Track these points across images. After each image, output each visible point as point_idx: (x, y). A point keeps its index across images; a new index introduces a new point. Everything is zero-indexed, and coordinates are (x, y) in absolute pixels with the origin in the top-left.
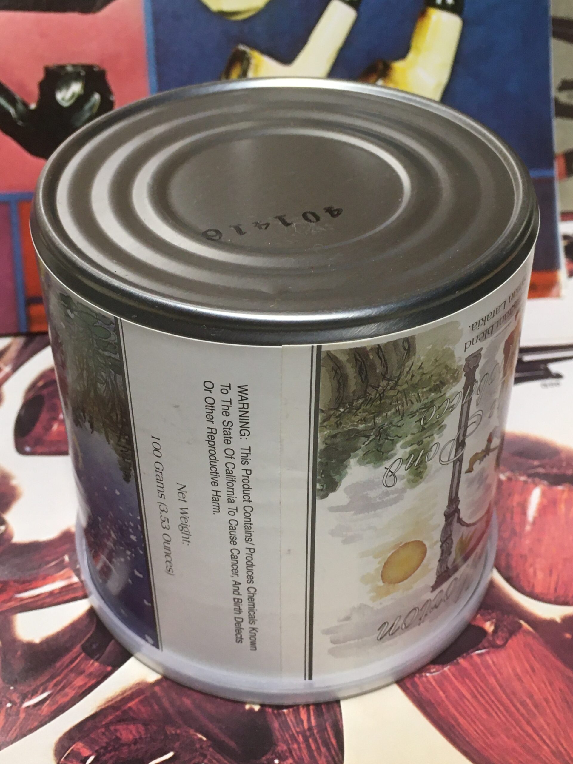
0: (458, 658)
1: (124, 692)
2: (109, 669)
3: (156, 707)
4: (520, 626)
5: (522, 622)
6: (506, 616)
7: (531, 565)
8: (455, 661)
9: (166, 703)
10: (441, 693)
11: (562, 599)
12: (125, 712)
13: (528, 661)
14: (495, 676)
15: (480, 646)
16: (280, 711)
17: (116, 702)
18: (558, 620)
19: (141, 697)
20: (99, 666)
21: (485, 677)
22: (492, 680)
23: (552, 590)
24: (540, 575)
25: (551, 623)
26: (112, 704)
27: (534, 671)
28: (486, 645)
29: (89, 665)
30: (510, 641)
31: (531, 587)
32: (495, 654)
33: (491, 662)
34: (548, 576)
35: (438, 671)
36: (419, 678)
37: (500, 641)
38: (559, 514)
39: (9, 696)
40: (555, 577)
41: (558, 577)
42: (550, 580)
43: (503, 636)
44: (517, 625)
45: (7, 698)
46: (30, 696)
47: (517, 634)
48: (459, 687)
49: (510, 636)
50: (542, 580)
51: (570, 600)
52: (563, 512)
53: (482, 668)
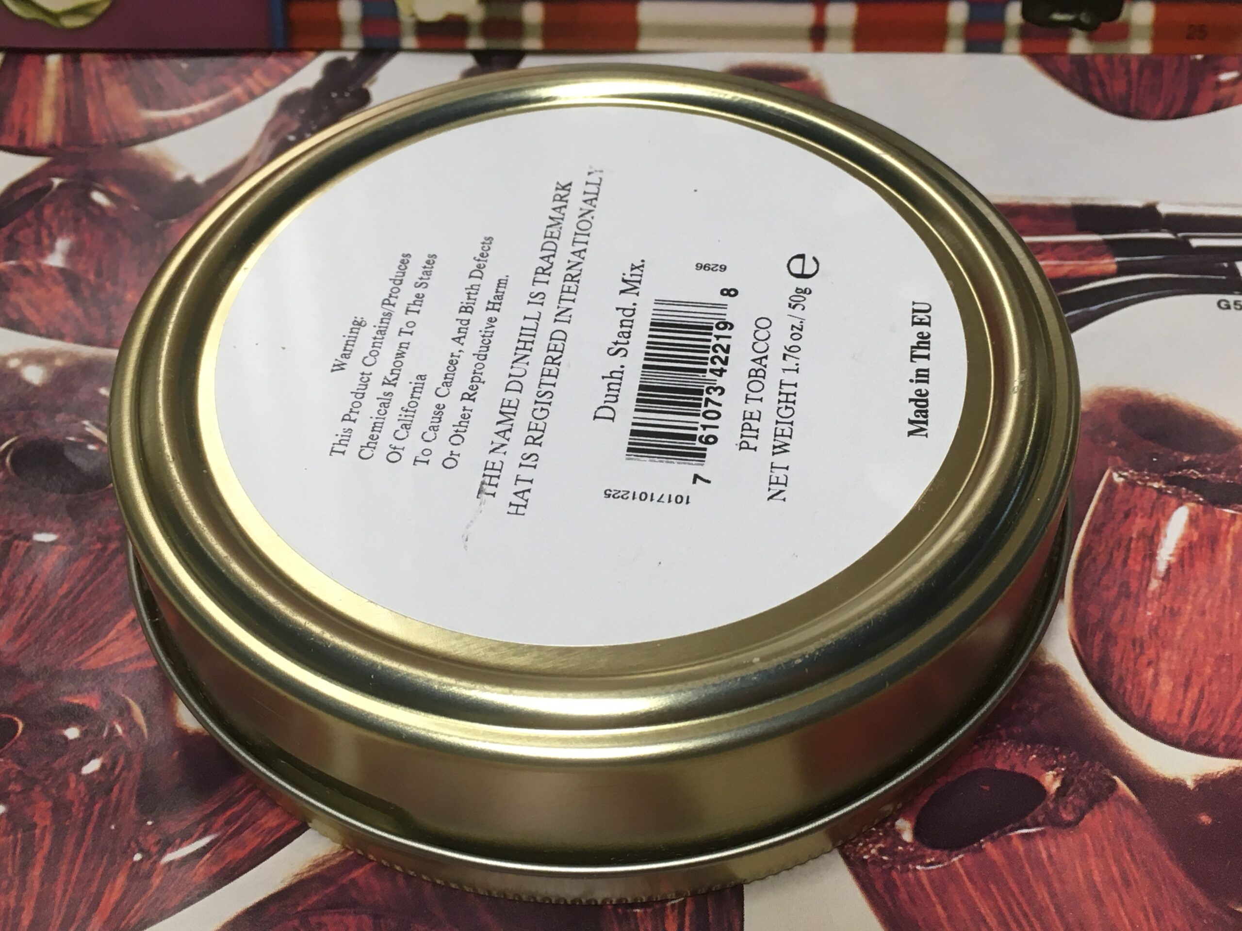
0: (982, 840)
4: (1114, 786)
5: (1116, 778)
6: (1086, 764)
7: (1149, 664)
8: (975, 845)
10: (939, 908)
13: (1119, 861)
14: (1049, 885)
15: (1028, 819)
16: (629, 911)
17: (329, 869)
18: (1190, 784)
22: (1043, 895)
23: (1185, 720)
24: (1166, 686)
26: (322, 870)
28: (1040, 819)
31: (1144, 707)
32: (1056, 839)
33: (1044, 855)
34: (1182, 690)
35: (939, 863)
36: (902, 872)
37: (1070, 813)
38: (1221, 562)
39: (141, 839)
40: (1194, 692)
41: (1202, 691)
42: (1185, 697)
43: (1075, 803)
44: (1107, 785)
45: (137, 842)
46: (178, 841)
47: (1105, 804)
48: (977, 900)
49: (1090, 807)
50: (1168, 696)
51: (1218, 745)
52: (1229, 558)
53: (1027, 866)
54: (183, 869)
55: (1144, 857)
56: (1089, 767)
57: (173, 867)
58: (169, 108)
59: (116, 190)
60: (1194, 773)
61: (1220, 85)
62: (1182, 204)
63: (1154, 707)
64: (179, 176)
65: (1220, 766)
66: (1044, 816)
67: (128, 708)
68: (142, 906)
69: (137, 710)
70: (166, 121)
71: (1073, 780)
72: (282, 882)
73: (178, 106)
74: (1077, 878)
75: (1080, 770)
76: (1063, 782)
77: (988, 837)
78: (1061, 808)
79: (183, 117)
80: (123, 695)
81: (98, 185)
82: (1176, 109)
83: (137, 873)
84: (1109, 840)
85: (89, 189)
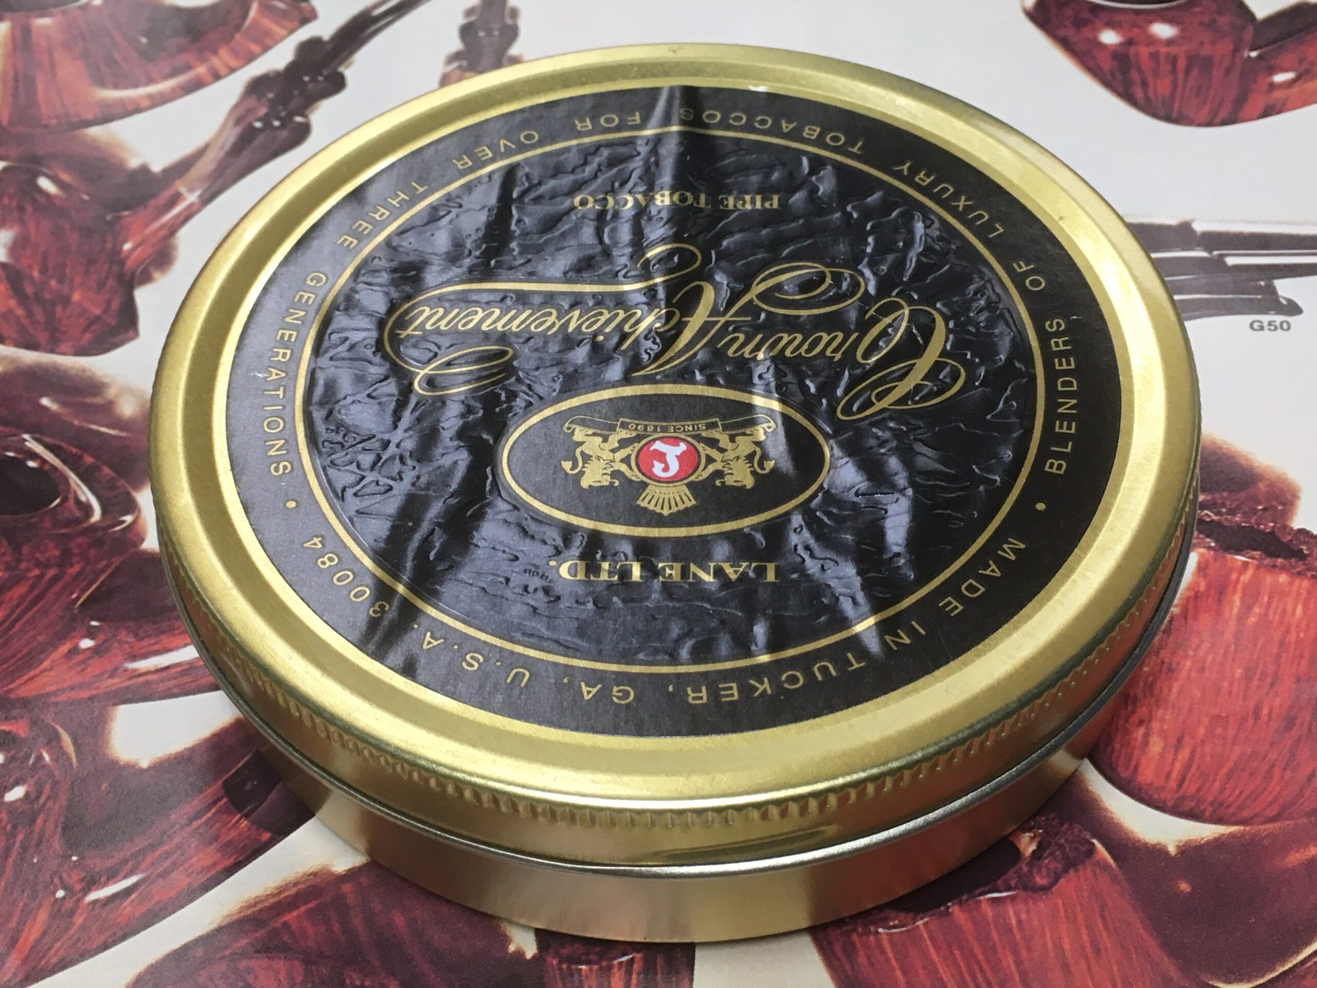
0: (950, 904)
1: (281, 890)
2: (267, 836)
3: (337, 928)
4: (1092, 850)
5: (1095, 841)
6: (1066, 826)
7: (1141, 723)
8: (942, 908)
9: (357, 921)
10: (899, 973)
11: (1188, 805)
12: (275, 930)
13: (1090, 928)
14: (1016, 952)
15: (999, 882)
16: (573, 967)
17: (261, 911)
18: (1172, 850)
19: (313, 904)
20: (249, 829)
21: (996, 952)
22: (1009, 961)
23: (1173, 784)
24: (1156, 746)
25: (1157, 852)
26: (254, 912)
27: (1097, 951)
28: (1013, 883)
29: (229, 825)
30: (1062, 881)
31: (1131, 768)
32: (1027, 904)
33: (1014, 921)
34: (1173, 751)
35: (903, 926)
36: (862, 935)
37: (1043, 877)
38: (1227, 615)
39: (64, 875)
40: (1185, 754)
41: (1193, 754)
42: (1175, 759)
43: (1050, 866)
44: (1085, 848)
45: (61, 878)
46: (103, 879)
47: (1081, 867)
48: (939, 966)
49: (1066, 871)
50: (1157, 757)
51: (1205, 810)
52: (1235, 611)
53: (994, 932)
54: (108, 907)
55: (1117, 924)
56: (1068, 829)
57: (98, 905)
58: (126, 87)
59: (65, 177)
60: (1177, 838)
61: (1273, 86)
62: (1220, 221)
63: (1140, 769)
64: (134, 163)
65: (1205, 831)
66: (1015, 881)
67: (58, 737)
68: (63, 945)
69: (67, 740)
70: (121, 102)
71: (1050, 843)
72: (211, 923)
73: (136, 86)
74: (1045, 945)
75: (1058, 833)
76: (1040, 845)
77: (955, 901)
78: (1035, 870)
79: (141, 98)
80: (53, 724)
81: (45, 170)
82: (1223, 114)
83: (59, 910)
84: (1082, 905)
85: (35, 175)
